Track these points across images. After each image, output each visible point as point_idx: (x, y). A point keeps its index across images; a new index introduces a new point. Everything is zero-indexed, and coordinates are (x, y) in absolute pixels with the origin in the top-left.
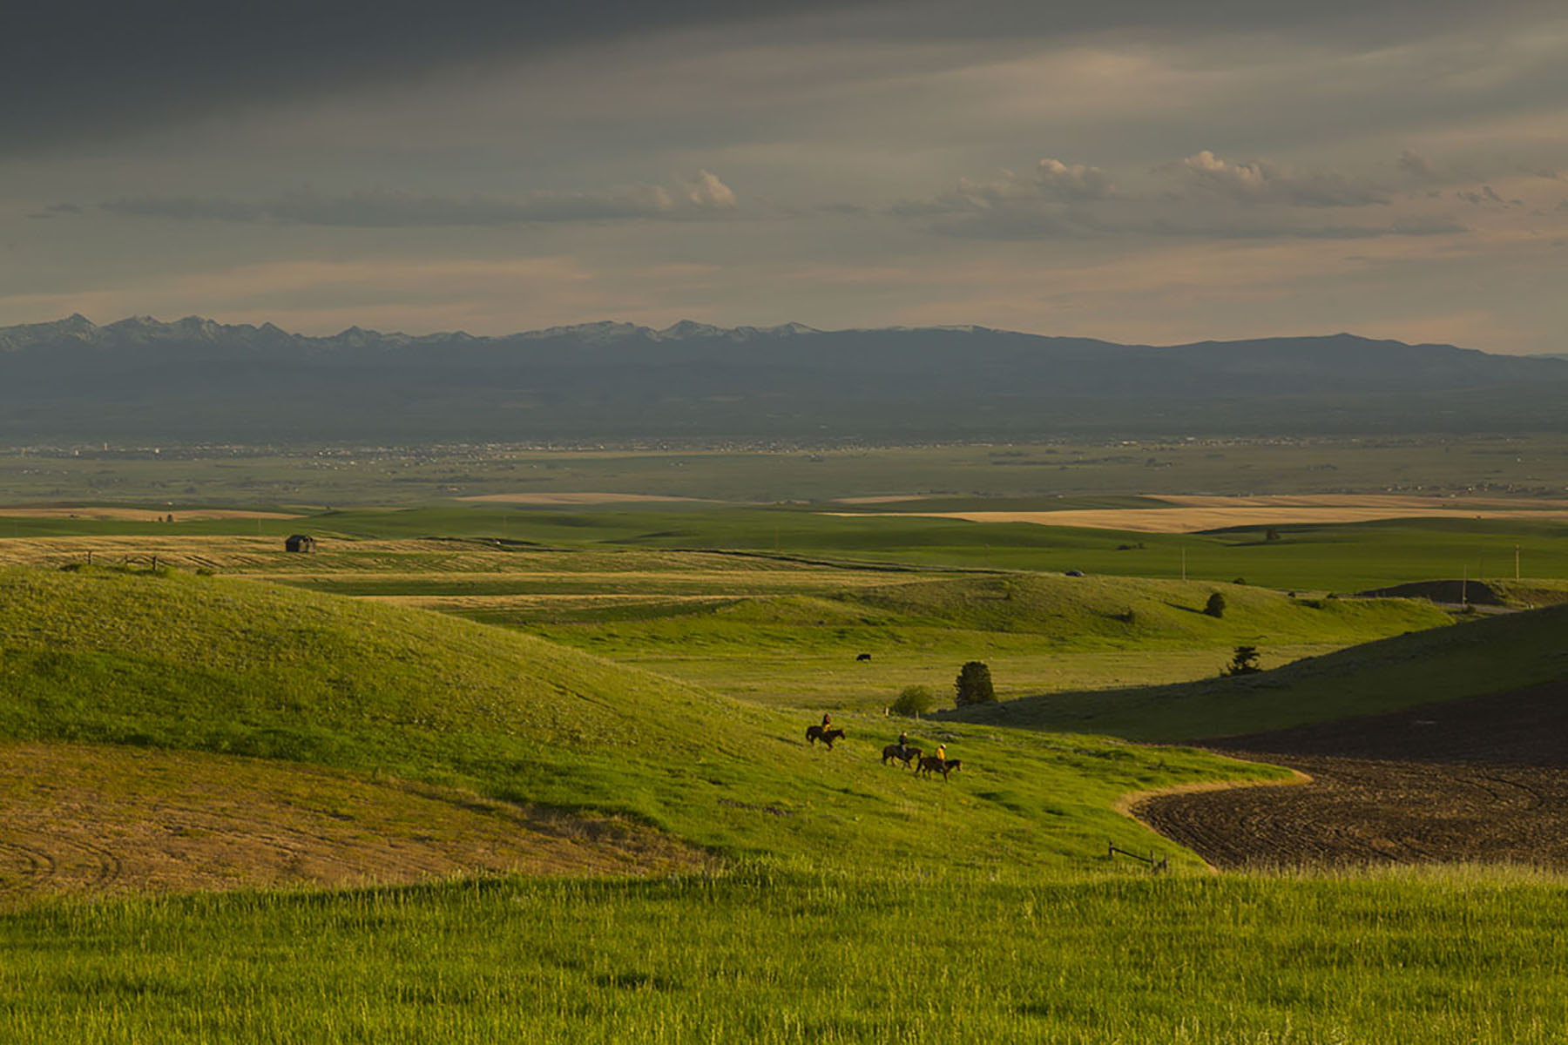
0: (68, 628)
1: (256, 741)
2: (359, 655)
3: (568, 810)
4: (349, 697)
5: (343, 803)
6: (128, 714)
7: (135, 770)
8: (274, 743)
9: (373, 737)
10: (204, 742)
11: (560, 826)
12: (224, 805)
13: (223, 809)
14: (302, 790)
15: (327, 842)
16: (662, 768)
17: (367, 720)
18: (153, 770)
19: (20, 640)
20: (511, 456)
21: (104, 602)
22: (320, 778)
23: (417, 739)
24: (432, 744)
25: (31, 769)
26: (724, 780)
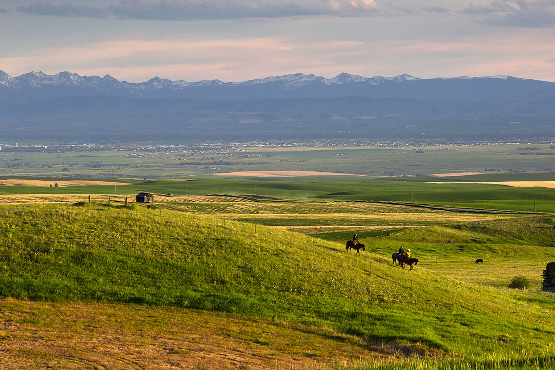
0: (88, 238)
1: (204, 301)
2: (252, 252)
3: (389, 339)
4: (252, 276)
5: (260, 335)
6: (128, 286)
7: (138, 317)
8: (213, 302)
9: (269, 299)
10: (174, 301)
11: (387, 349)
12: (193, 336)
13: (193, 339)
14: (235, 328)
15: (257, 357)
16: (433, 317)
17: (263, 289)
18: (149, 317)
19: (62, 244)
20: (246, 150)
21: (105, 223)
22: (243, 321)
23: (294, 300)
24: (302, 303)
25: (80, 317)
26: (469, 323)
